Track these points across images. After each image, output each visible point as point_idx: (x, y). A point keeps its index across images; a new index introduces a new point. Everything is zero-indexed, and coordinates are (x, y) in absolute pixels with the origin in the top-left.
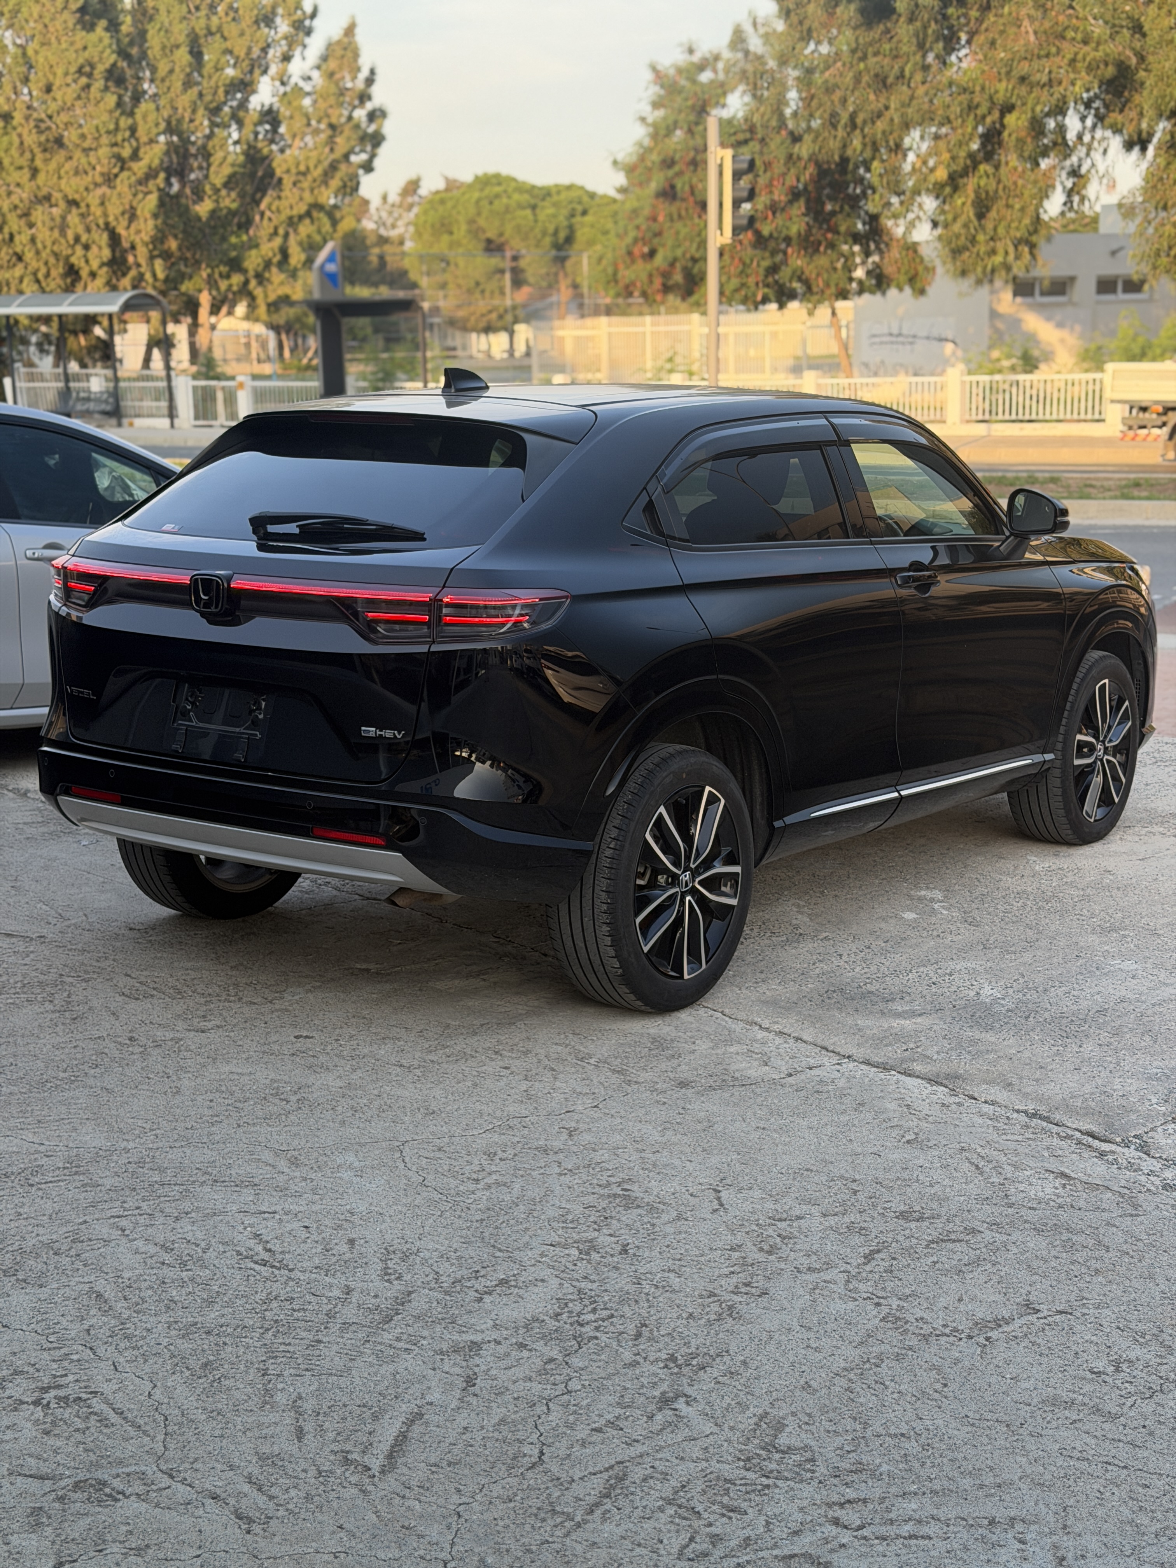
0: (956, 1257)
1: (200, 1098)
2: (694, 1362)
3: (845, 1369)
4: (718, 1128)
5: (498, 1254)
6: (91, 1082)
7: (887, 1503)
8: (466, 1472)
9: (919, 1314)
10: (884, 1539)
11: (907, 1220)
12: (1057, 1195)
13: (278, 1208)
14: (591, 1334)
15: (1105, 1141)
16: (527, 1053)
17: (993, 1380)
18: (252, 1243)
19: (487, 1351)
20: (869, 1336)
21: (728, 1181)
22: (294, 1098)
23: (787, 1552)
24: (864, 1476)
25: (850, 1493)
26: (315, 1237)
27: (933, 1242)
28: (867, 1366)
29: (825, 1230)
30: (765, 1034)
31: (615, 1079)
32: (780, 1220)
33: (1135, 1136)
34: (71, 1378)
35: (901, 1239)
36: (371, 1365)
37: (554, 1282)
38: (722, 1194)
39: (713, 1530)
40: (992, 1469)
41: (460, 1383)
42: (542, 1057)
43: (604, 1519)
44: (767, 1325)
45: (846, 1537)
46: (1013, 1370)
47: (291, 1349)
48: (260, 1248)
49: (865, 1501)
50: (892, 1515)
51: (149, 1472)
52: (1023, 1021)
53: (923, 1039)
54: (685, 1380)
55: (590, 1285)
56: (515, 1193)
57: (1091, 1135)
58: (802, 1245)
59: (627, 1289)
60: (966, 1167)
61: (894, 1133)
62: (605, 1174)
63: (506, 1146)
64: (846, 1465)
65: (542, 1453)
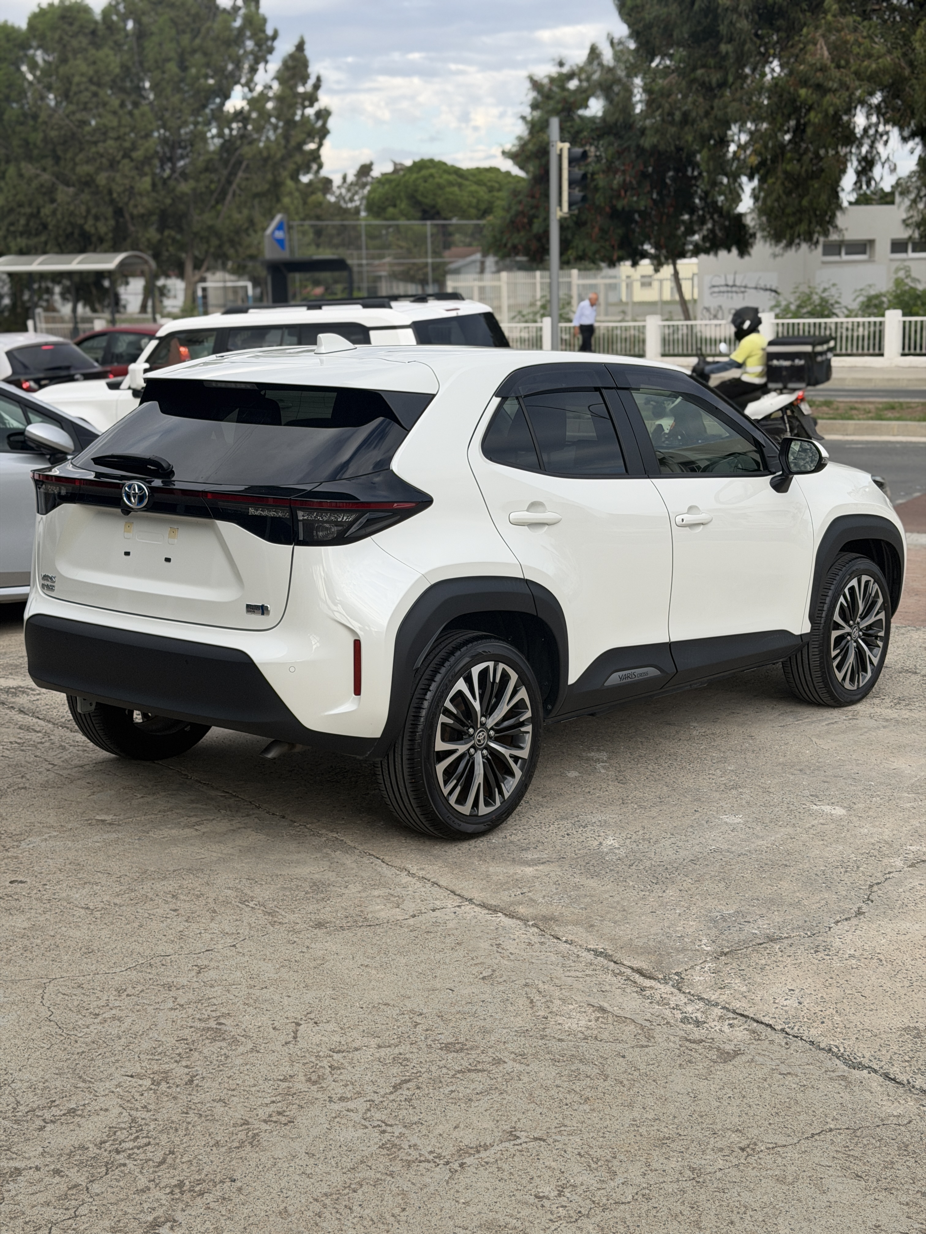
0: (473, 1086)
2: (197, 1189)
3: (326, 1194)
4: (328, 965)
5: (81, 1085)
9: (414, 1140)
11: (448, 1051)
12: (588, 1028)
14: (122, 1162)
15: (651, 978)
16: (198, 897)
17: (447, 1205)
20: (362, 1162)
27: (459, 1072)
28: (347, 1191)
29: (373, 1061)
30: (410, 879)
31: (263, 920)
32: (339, 1052)
33: (677, 974)
35: (433, 1068)
37: (117, 1110)
38: (300, 1028)
42: (210, 900)
44: (278, 1154)
46: (468, 1195)
52: (626, 868)
53: (537, 884)
54: (181, 1205)
55: (145, 1114)
56: (124, 1027)
57: (640, 972)
58: (346, 1076)
59: (174, 1118)
60: (522, 1002)
61: (475, 970)
62: (209, 1009)
63: (138, 982)
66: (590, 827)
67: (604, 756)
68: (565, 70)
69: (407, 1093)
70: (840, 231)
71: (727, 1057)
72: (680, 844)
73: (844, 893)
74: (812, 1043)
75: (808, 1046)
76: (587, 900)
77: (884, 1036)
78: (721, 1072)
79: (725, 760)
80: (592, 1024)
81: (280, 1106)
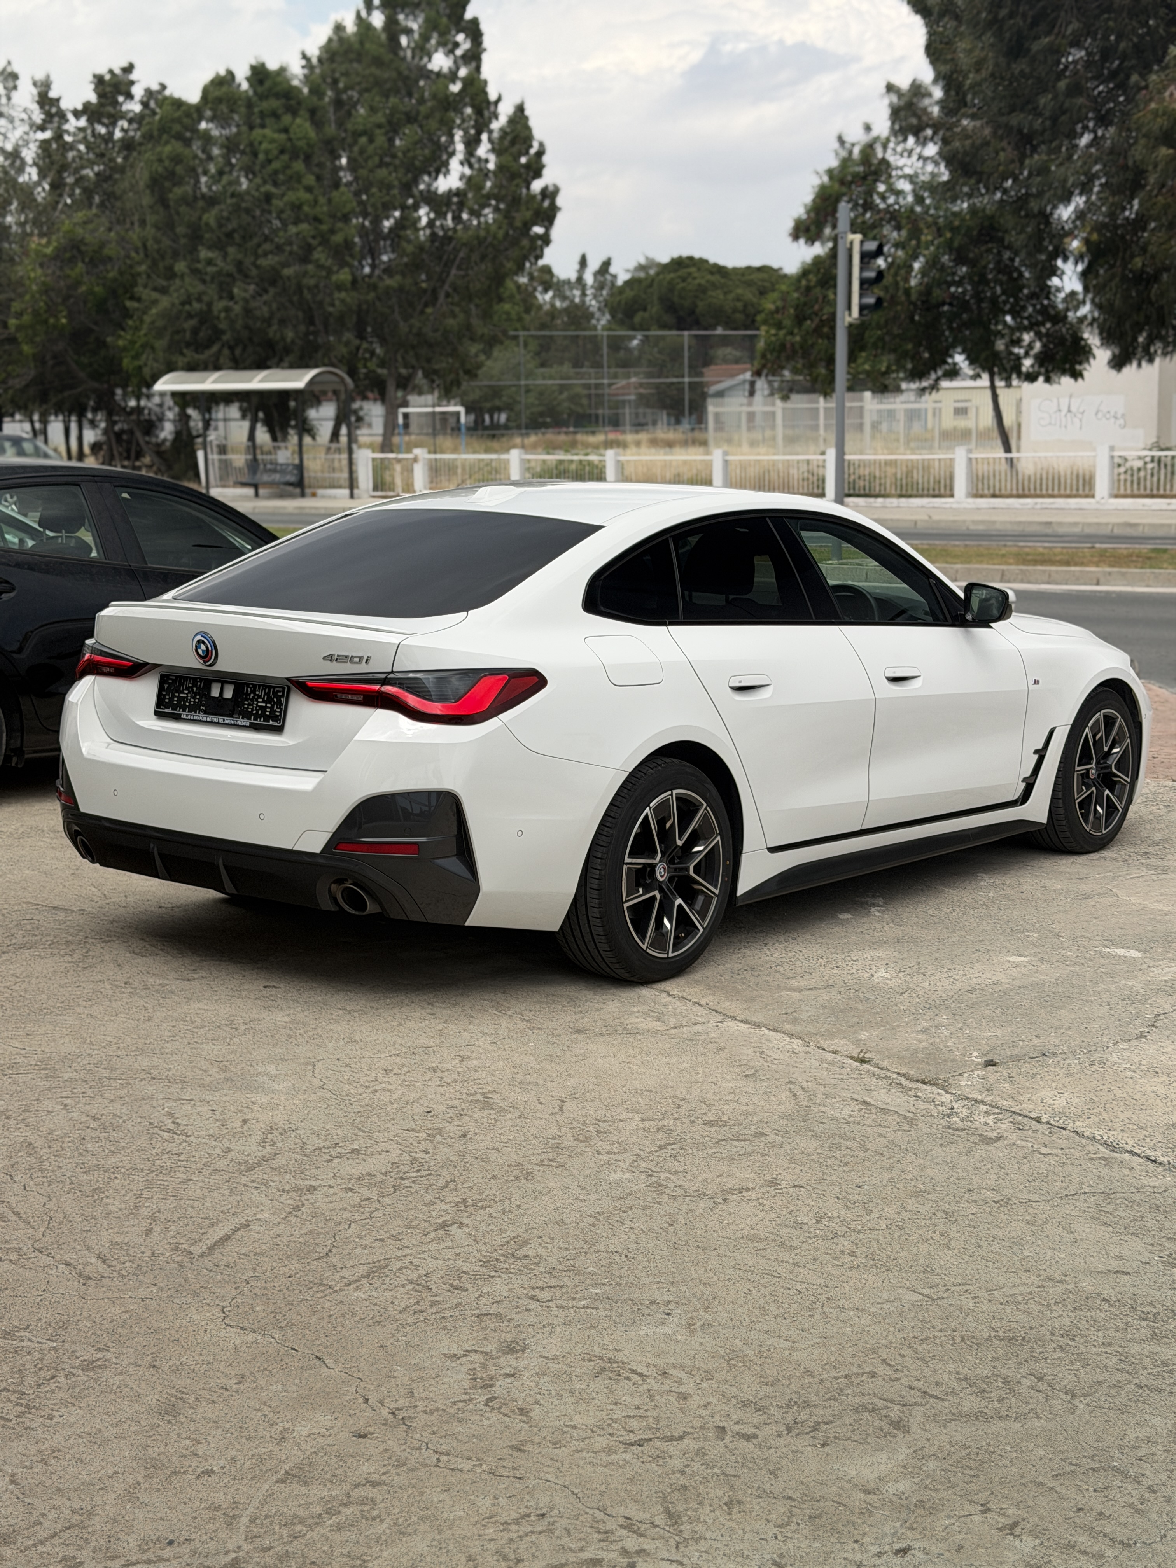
0: (735, 1150)
1: (165, 1024)
2: (479, 1204)
3: (598, 1213)
4: (589, 1061)
5: (361, 1134)
6: (82, 1010)
7: (578, 1289)
8: (266, 1259)
9: (680, 1182)
10: (562, 1307)
12: (851, 1116)
13: (196, 1097)
14: (408, 1185)
17: (712, 1223)
18: (164, 1118)
19: (319, 1193)
20: (631, 1194)
21: (577, 1096)
22: (243, 1028)
23: (484, 1312)
24: (568, 1273)
25: (553, 1282)
26: (217, 1117)
27: (723, 1140)
28: (618, 1211)
29: (638, 1129)
31: (522, 1025)
32: (605, 1121)
33: (943, 1079)
35: (697, 1137)
36: (224, 1195)
37: (397, 1152)
38: (566, 1104)
39: (437, 1299)
41: (288, 1209)
43: (357, 1289)
44: (552, 1185)
45: (534, 1305)
46: (732, 1219)
47: (166, 1183)
48: (169, 1122)
49: (562, 1287)
50: (578, 1296)
51: (25, 1249)
52: (898, 996)
53: (803, 1006)
57: (907, 1077)
58: (612, 1138)
59: (452, 1159)
60: (785, 1094)
61: (737, 1070)
62: (476, 1087)
63: (404, 1065)
64: (560, 1267)
65: (330, 1251)
66: (861, 961)
67: (880, 901)
68: (871, 136)
69: (670, 1151)
71: (987, 1141)
72: (957, 977)
73: (1127, 1020)
74: (1077, 1133)
75: (1071, 1134)
77: (1150, 1129)
78: (981, 1151)
80: (855, 1113)
81: (551, 1156)
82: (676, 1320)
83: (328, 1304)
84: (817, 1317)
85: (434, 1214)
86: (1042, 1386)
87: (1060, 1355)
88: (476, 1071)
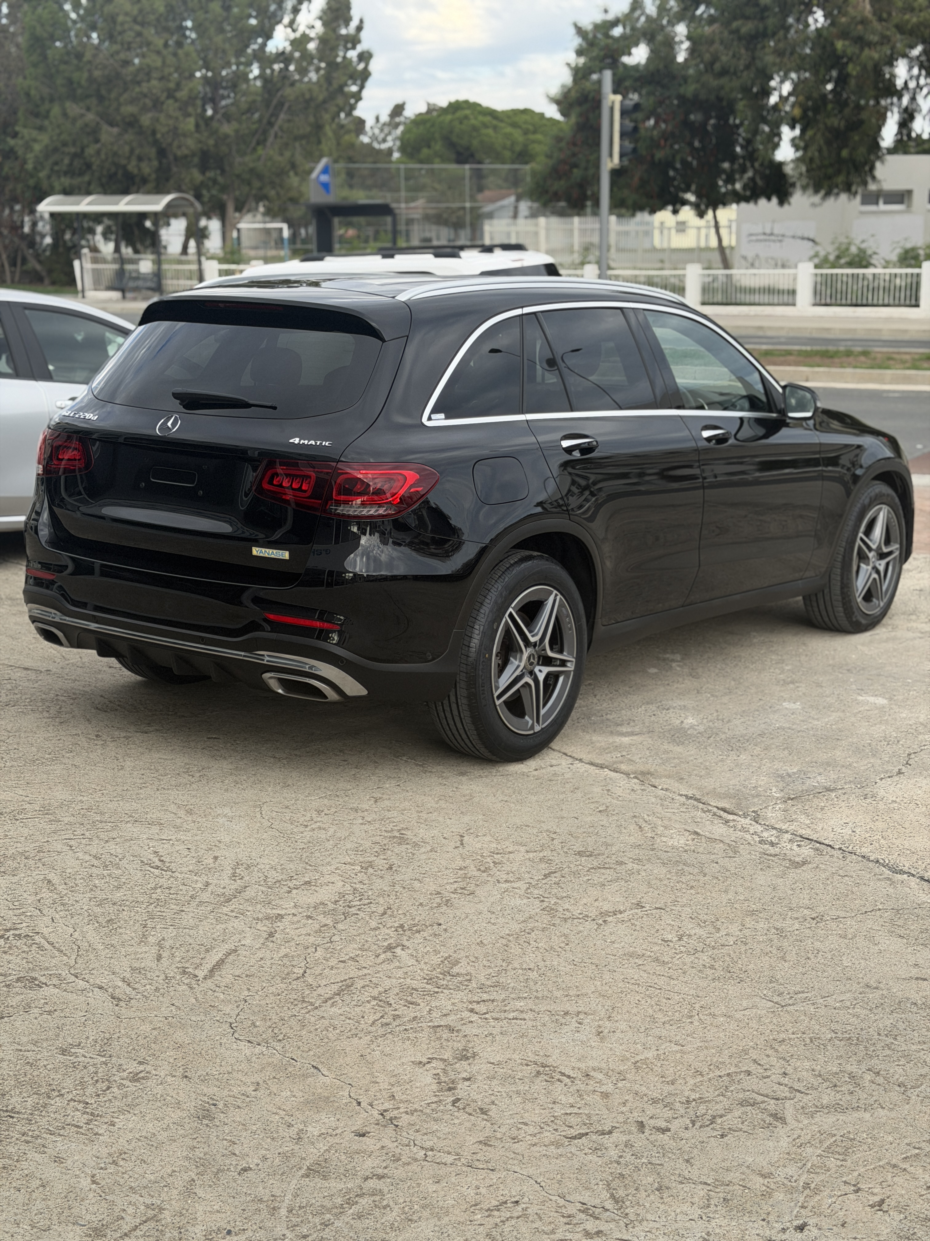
0: (604, 877)
1: (135, 773)
2: (414, 929)
3: (508, 935)
4: (476, 800)
5: (309, 867)
6: (66, 761)
7: (506, 1002)
8: (256, 980)
9: (566, 906)
10: (497, 1019)
11: (581, 856)
12: (687, 845)
13: (173, 838)
14: (355, 912)
15: (733, 814)
17: (598, 943)
18: (151, 856)
19: (286, 920)
20: (530, 918)
21: (471, 831)
22: (198, 775)
23: (436, 1024)
24: (497, 989)
25: (485, 997)
26: (193, 854)
27: (592, 868)
28: (523, 933)
29: (525, 860)
32: (497, 854)
33: (753, 812)
34: (24, 925)
35: (572, 866)
36: (212, 924)
37: (340, 884)
38: (464, 838)
39: (396, 1013)
40: (577, 987)
41: (265, 935)
43: (333, 1005)
44: (468, 911)
45: (474, 1017)
46: (613, 938)
47: (164, 914)
48: (156, 859)
49: (493, 1001)
50: (507, 1008)
51: (64, 974)
52: (705, 740)
53: (633, 749)
54: (405, 938)
55: (362, 886)
56: (330, 834)
57: (724, 810)
58: (507, 868)
59: (385, 889)
60: (632, 827)
61: (592, 806)
62: (391, 825)
63: (331, 806)
64: (489, 983)
65: (305, 972)
66: (672, 710)
67: (678, 657)
68: (610, 17)
69: (554, 879)
70: (879, 182)
71: (797, 865)
72: (749, 723)
73: (887, 759)
74: (864, 857)
75: (860, 858)
76: (676, 761)
77: (920, 853)
78: (793, 874)
79: (783, 661)
80: (690, 842)
81: (461, 885)
82: (587, 1027)
83: (313, 1019)
84: (696, 1023)
85: (380, 937)
86: (880, 1080)
87: (888, 1052)
88: (389, 811)
